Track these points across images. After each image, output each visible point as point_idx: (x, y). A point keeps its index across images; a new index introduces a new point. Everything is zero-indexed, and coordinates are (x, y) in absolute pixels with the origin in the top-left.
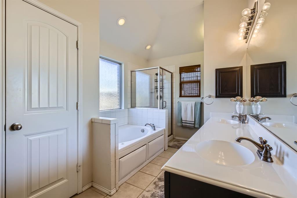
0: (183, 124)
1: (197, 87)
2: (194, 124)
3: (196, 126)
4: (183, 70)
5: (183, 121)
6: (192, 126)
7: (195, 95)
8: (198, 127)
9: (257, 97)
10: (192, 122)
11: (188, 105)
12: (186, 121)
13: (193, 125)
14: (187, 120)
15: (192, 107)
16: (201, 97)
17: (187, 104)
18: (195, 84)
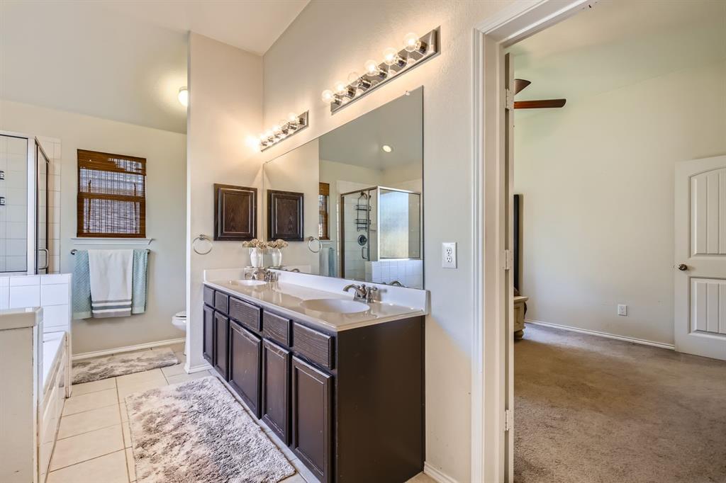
0: (94, 311)
1: (134, 212)
2: (132, 306)
3: (137, 310)
4: (87, 159)
5: (93, 305)
6: (127, 311)
7: (129, 232)
8: (143, 311)
9: (279, 240)
10: (127, 301)
11: (113, 257)
12: (106, 302)
13: (130, 309)
14: (110, 298)
15: (124, 264)
16: (149, 237)
17: (109, 254)
18: (128, 203)
